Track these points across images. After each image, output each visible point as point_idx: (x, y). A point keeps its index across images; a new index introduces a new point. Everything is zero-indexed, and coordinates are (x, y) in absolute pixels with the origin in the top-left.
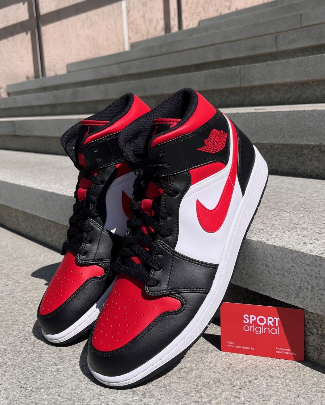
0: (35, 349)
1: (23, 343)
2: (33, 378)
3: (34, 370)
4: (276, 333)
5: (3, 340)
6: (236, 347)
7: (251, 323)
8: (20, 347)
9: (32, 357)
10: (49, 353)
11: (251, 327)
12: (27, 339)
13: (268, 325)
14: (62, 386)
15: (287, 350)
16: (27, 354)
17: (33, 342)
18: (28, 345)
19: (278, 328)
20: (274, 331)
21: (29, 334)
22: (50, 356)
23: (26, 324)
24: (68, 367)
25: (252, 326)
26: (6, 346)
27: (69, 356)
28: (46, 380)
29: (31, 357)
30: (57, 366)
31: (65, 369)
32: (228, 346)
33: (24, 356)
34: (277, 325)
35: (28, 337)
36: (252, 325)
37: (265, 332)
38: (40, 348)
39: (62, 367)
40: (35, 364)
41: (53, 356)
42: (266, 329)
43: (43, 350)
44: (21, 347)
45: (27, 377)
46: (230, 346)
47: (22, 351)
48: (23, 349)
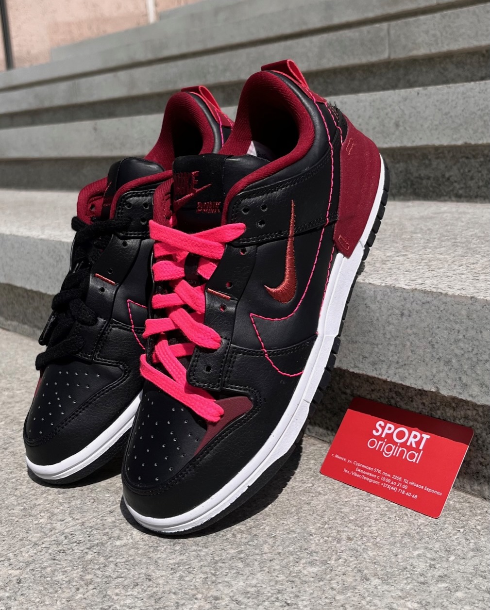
0: (89, 577)
1: (57, 560)
5: (11, 555)
9: (85, 596)
10: (124, 586)
16: (74, 590)
18: (70, 566)
22: (129, 594)
26: (18, 569)
27: (175, 593)
29: (85, 598)
33: (66, 595)
38: (98, 572)
41: (136, 594)
43: (107, 577)
44: (55, 570)
47: (58, 582)
48: (61, 577)
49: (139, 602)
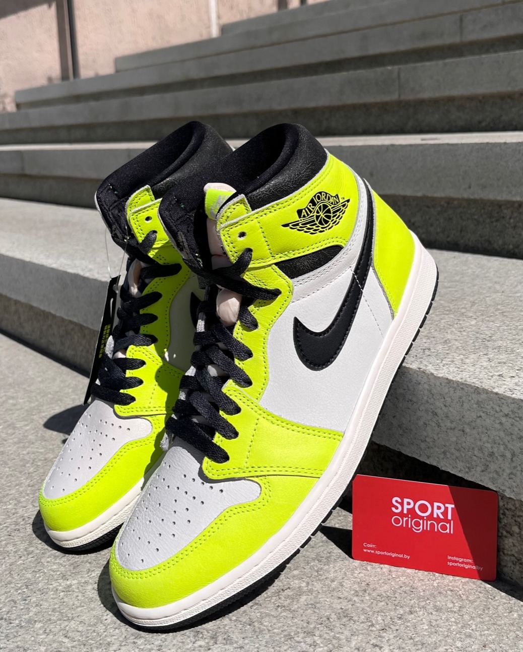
0: (31, 549)
1: (12, 536)
2: (24, 602)
3: (27, 587)
4: (448, 531)
6: (378, 553)
7: (405, 512)
8: (6, 545)
9: (25, 562)
10: (55, 556)
11: (405, 519)
12: (19, 530)
13: (435, 516)
14: (73, 618)
15: (466, 560)
16: (17, 557)
17: (28, 535)
18: (20, 541)
19: (452, 522)
20: (444, 528)
21: (23, 520)
22: (57, 562)
23: (19, 502)
24: (86, 582)
25: (407, 518)
27: (90, 563)
28: (45, 607)
29: (24, 564)
30: (67, 580)
31: (80, 587)
32: (365, 550)
33: (11, 561)
34: (450, 517)
35: (21, 526)
36: (406, 516)
37: (428, 529)
39: (75, 582)
40: (29, 576)
41: (62, 562)
42: (431, 524)
43: (45, 550)
44: (8, 543)
45: (13, 601)
46: (369, 551)
47: (8, 552)
48: (11, 548)
49: (62, 567)
